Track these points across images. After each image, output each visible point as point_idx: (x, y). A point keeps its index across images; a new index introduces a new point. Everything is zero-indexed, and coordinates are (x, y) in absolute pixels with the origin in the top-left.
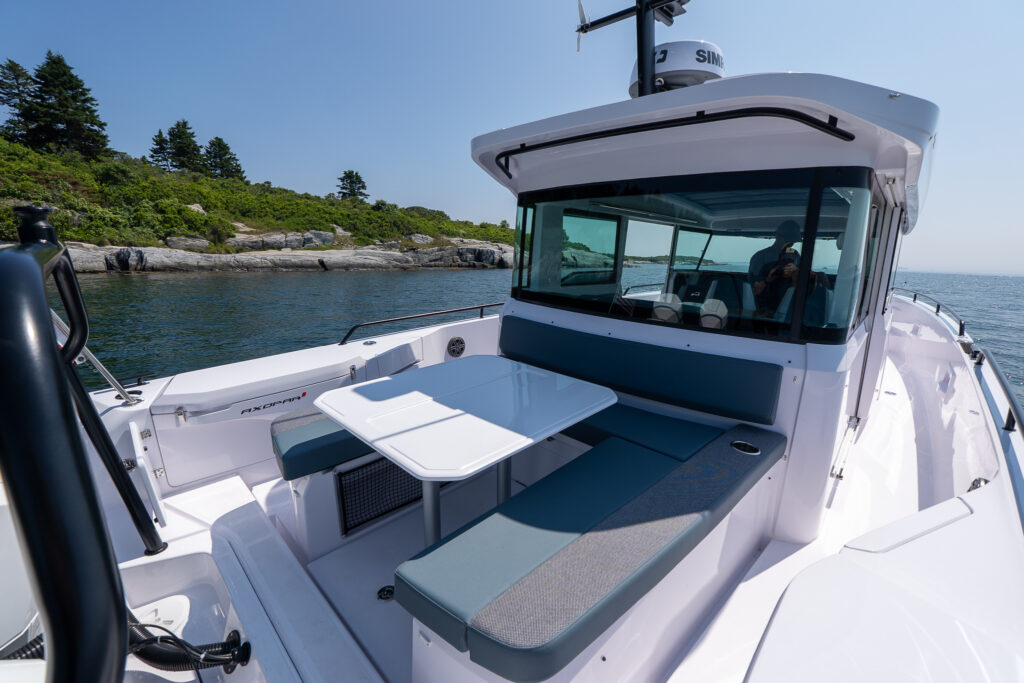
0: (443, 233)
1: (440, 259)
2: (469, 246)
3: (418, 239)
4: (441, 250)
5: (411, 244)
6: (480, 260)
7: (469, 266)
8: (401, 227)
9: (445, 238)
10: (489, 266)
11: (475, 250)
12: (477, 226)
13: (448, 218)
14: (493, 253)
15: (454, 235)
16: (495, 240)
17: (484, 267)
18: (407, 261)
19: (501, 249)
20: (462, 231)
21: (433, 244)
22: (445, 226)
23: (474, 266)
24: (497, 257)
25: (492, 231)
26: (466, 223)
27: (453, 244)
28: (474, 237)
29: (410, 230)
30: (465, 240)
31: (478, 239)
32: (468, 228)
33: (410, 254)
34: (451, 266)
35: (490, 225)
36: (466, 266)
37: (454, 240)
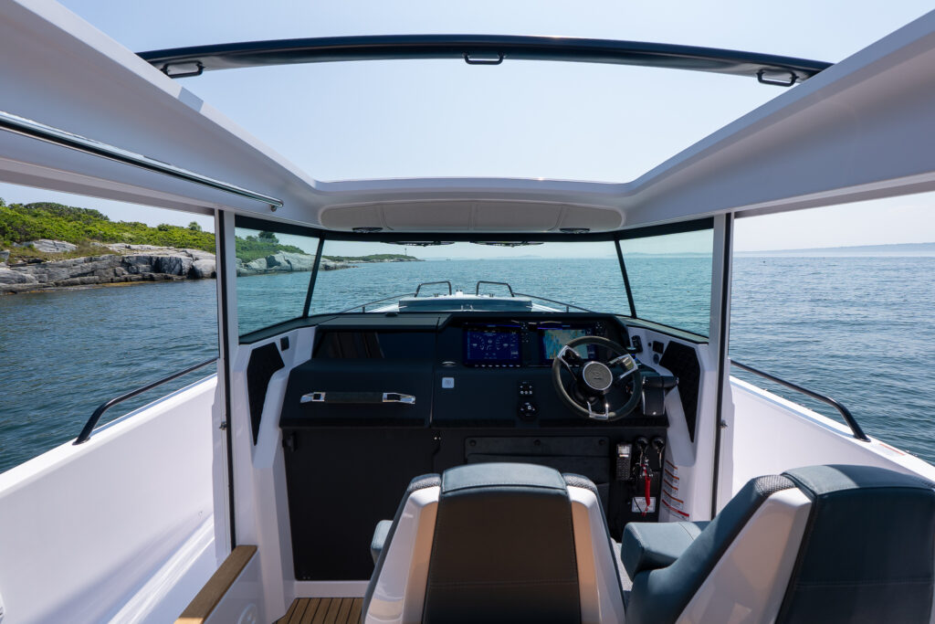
0: (94, 237)
1: (92, 273)
2: (140, 254)
3: (44, 247)
4: (91, 260)
5: (29, 253)
6: (159, 271)
7: (144, 279)
8: (8, 229)
9: (98, 243)
10: (175, 277)
11: (151, 258)
12: (153, 229)
13: (106, 218)
14: (179, 261)
15: (114, 240)
16: (182, 245)
17: (168, 279)
18: (23, 280)
19: (191, 256)
20: (127, 235)
21: (76, 254)
22: (97, 228)
23: (152, 279)
24: (186, 266)
25: (177, 235)
26: (136, 225)
27: (109, 252)
28: (149, 241)
29: (27, 234)
30: (133, 246)
31: (155, 244)
32: (138, 231)
33: (31, 268)
34: (112, 281)
35: (172, 228)
36: (139, 280)
37: (114, 247)
